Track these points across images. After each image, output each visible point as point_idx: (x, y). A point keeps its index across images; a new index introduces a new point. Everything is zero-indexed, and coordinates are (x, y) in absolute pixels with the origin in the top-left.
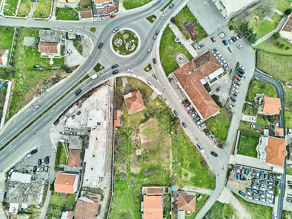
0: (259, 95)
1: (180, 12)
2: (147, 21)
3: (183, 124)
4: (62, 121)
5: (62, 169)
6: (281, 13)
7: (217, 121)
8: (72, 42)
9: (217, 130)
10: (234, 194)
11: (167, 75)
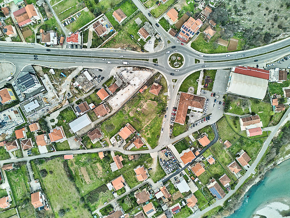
0: (205, 134)
2: (194, 60)
4: (121, 68)
5: (105, 88)
6: (250, 111)
7: (179, 127)
8: (155, 39)
9: (176, 131)
10: (158, 158)
11: (179, 91)
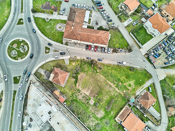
0: (120, 6)
1: (33, 4)
2: (19, 25)
3: (99, 60)
7: (114, 40)
9: (119, 44)
10: (164, 68)
11: (62, 43)
